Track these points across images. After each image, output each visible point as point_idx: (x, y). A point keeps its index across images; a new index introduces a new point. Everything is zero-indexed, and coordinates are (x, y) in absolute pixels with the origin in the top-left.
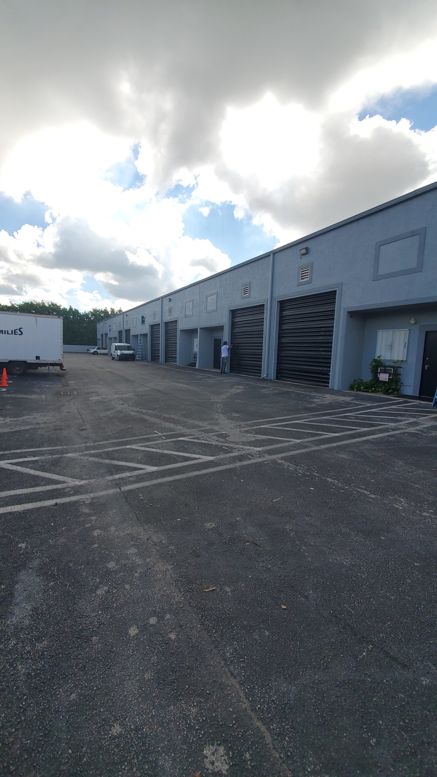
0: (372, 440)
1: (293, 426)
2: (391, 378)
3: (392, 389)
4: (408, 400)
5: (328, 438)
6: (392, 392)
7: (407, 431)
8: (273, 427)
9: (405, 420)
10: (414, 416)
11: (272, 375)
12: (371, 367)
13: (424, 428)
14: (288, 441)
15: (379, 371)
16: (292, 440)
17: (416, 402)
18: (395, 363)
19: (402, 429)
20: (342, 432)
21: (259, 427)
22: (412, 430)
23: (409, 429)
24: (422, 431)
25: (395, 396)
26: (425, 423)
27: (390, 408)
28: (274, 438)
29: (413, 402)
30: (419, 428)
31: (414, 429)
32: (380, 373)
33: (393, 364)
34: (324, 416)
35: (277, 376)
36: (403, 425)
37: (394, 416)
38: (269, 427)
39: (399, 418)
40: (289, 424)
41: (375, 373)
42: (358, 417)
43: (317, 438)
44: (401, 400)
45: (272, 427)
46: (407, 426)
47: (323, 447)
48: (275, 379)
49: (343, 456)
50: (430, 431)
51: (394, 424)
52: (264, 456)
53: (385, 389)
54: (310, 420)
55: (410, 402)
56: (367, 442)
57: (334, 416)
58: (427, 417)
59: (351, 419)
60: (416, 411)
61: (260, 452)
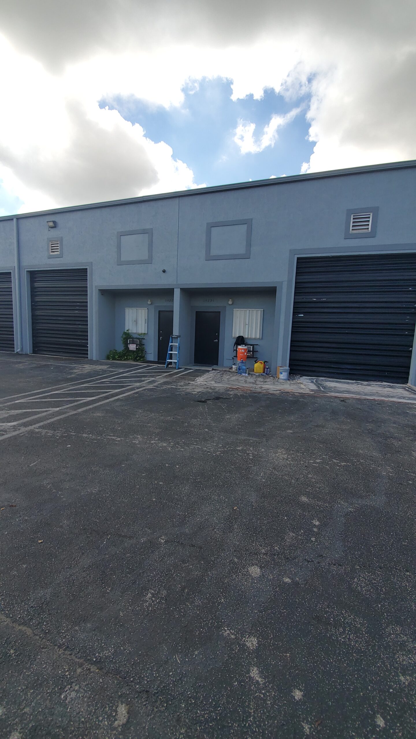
0: (122, 398)
1: (51, 396)
2: (138, 347)
3: (139, 356)
4: (150, 364)
5: (85, 402)
6: (139, 359)
7: (147, 388)
8: (30, 401)
9: (146, 380)
10: (152, 376)
11: (28, 348)
12: (122, 339)
13: (158, 384)
14: (46, 411)
15: (129, 343)
16: (51, 409)
17: (156, 366)
18: (140, 335)
19: (144, 387)
20: (98, 395)
21: (13, 403)
22: (151, 386)
23: (149, 386)
24: (157, 387)
25: (141, 362)
26: (160, 380)
27: (137, 372)
28: (30, 410)
29: (153, 366)
30: (155, 384)
31: (152, 385)
32: (129, 344)
33: (138, 337)
34: (83, 384)
35: (33, 349)
36: (145, 384)
37: (139, 378)
38: (25, 401)
39: (143, 379)
40: (48, 395)
41: (126, 345)
42: (112, 381)
43: (76, 404)
44: (145, 365)
45: (28, 401)
46: (148, 384)
47: (80, 410)
48: (32, 352)
49: (98, 414)
50: (162, 386)
51: (138, 384)
52: (19, 429)
53: (134, 357)
54: (69, 389)
55: (151, 366)
56: (118, 400)
57: (92, 383)
58: (161, 376)
59: (107, 384)
60: (155, 373)
61: (14, 426)
